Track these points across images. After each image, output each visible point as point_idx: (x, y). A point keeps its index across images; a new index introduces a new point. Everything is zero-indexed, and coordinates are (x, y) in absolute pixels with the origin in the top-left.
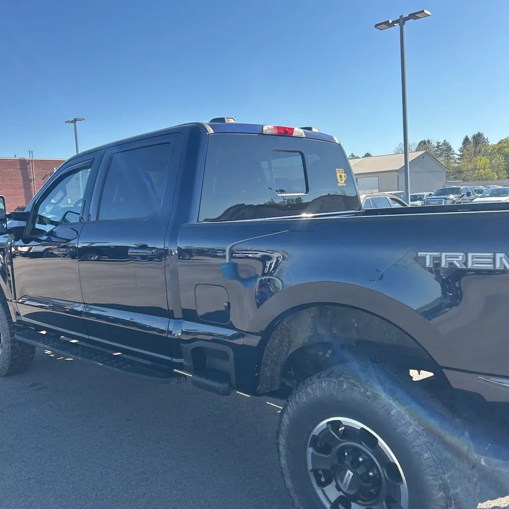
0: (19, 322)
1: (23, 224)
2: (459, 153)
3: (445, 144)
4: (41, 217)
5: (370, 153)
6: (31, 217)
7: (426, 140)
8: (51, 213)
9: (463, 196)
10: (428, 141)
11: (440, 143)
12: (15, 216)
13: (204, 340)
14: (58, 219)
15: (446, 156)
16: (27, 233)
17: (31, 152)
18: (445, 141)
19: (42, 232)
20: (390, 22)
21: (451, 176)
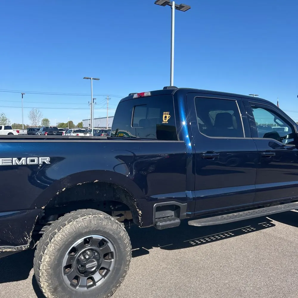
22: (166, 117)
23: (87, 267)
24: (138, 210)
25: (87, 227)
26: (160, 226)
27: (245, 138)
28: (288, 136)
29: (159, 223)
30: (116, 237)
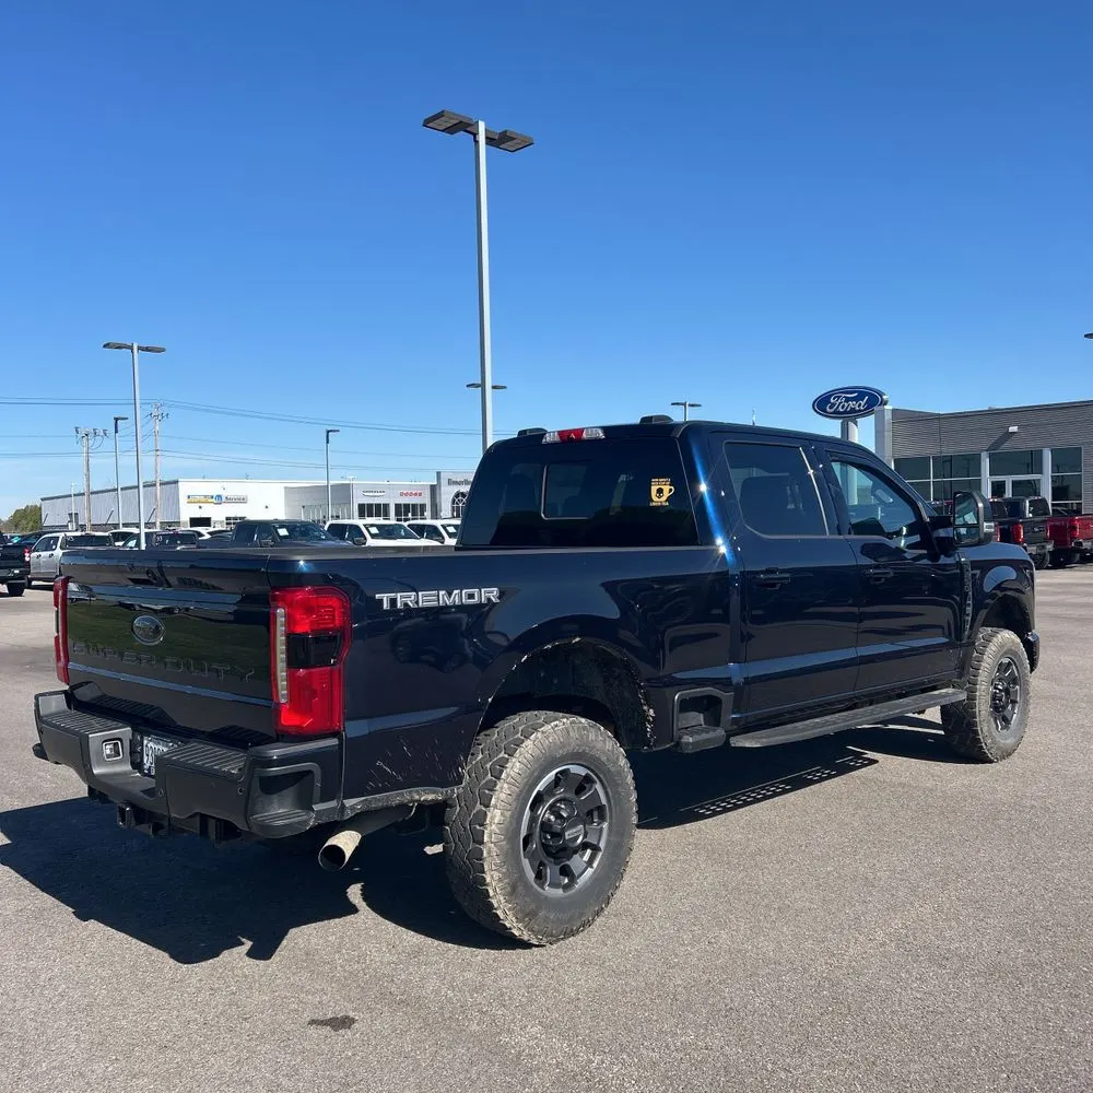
22: (660, 491)
23: (567, 838)
24: (645, 708)
25: (563, 745)
26: (688, 744)
27: (828, 536)
28: (905, 529)
29: (685, 737)
30: (613, 769)
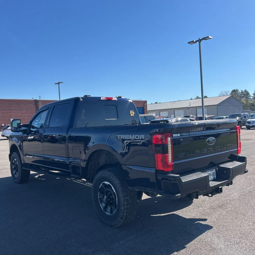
0: (24, 163)
1: (27, 128)
2: (253, 96)
3: (246, 91)
4: (33, 126)
5: (207, 96)
6: (29, 127)
7: (236, 89)
8: (37, 125)
9: (242, 118)
10: (237, 90)
11: (243, 91)
12: (24, 126)
13: (76, 163)
14: (39, 127)
15: (246, 98)
16: (28, 131)
17: (40, 97)
18: (245, 90)
19: (32, 131)
20: (195, 41)
21: (248, 108)
